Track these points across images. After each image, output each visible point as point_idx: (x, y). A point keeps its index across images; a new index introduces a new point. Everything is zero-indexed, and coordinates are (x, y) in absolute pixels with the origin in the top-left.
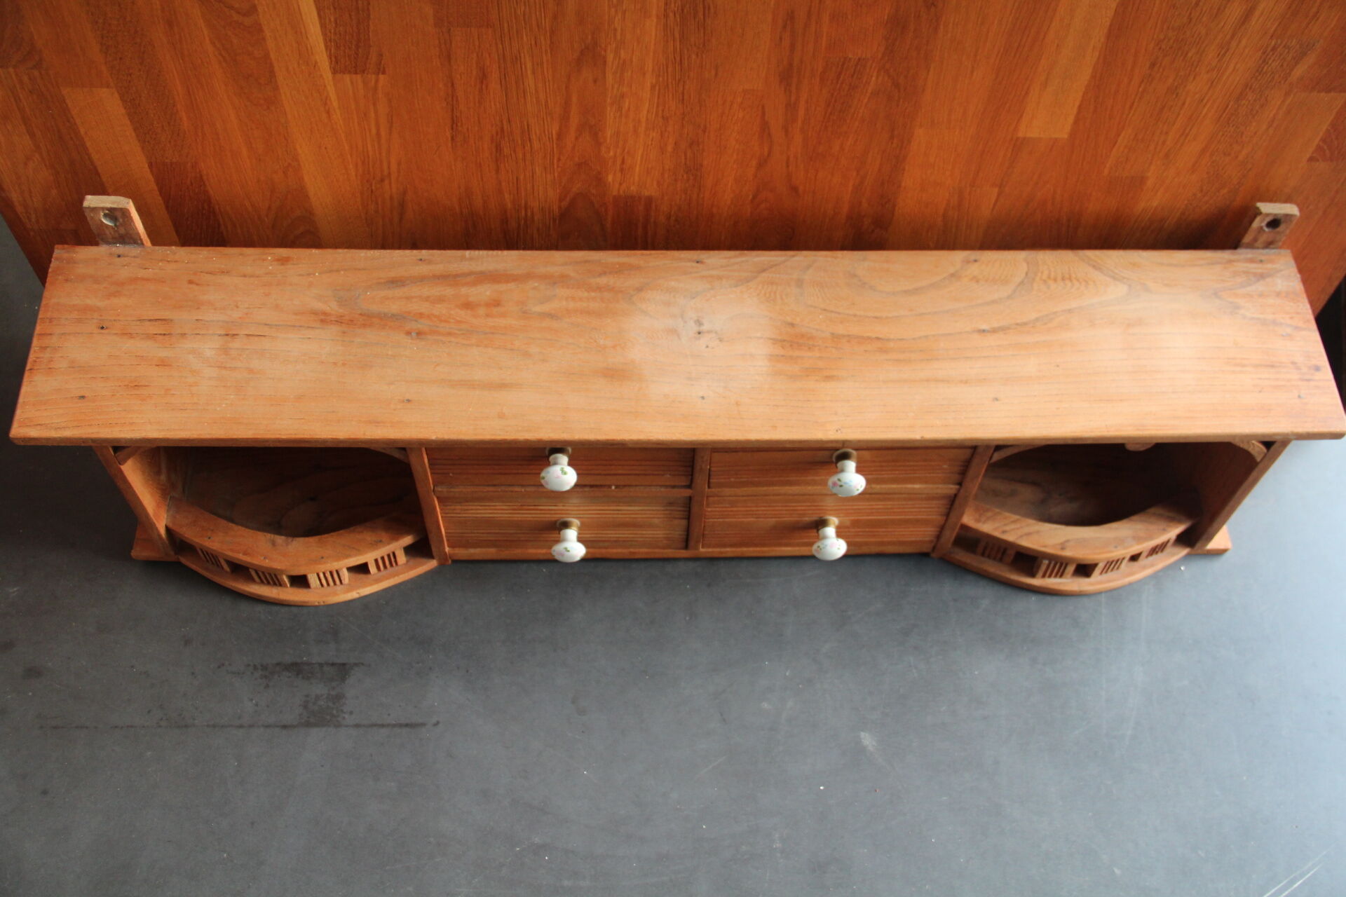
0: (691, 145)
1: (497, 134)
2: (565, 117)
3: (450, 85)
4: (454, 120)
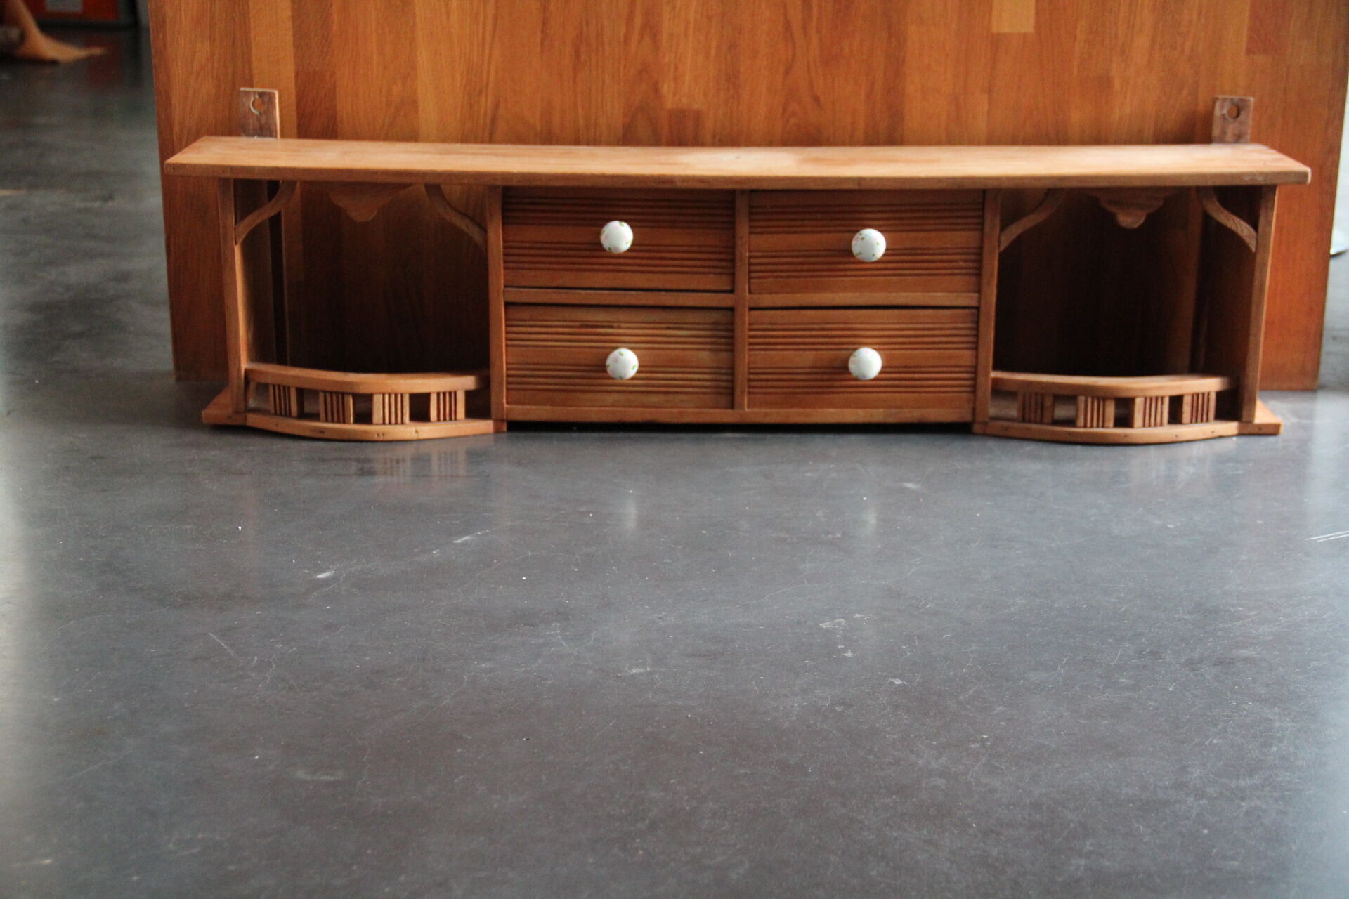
0: (730, 48)
1: (577, 36)
2: (630, 19)
4: (545, 22)
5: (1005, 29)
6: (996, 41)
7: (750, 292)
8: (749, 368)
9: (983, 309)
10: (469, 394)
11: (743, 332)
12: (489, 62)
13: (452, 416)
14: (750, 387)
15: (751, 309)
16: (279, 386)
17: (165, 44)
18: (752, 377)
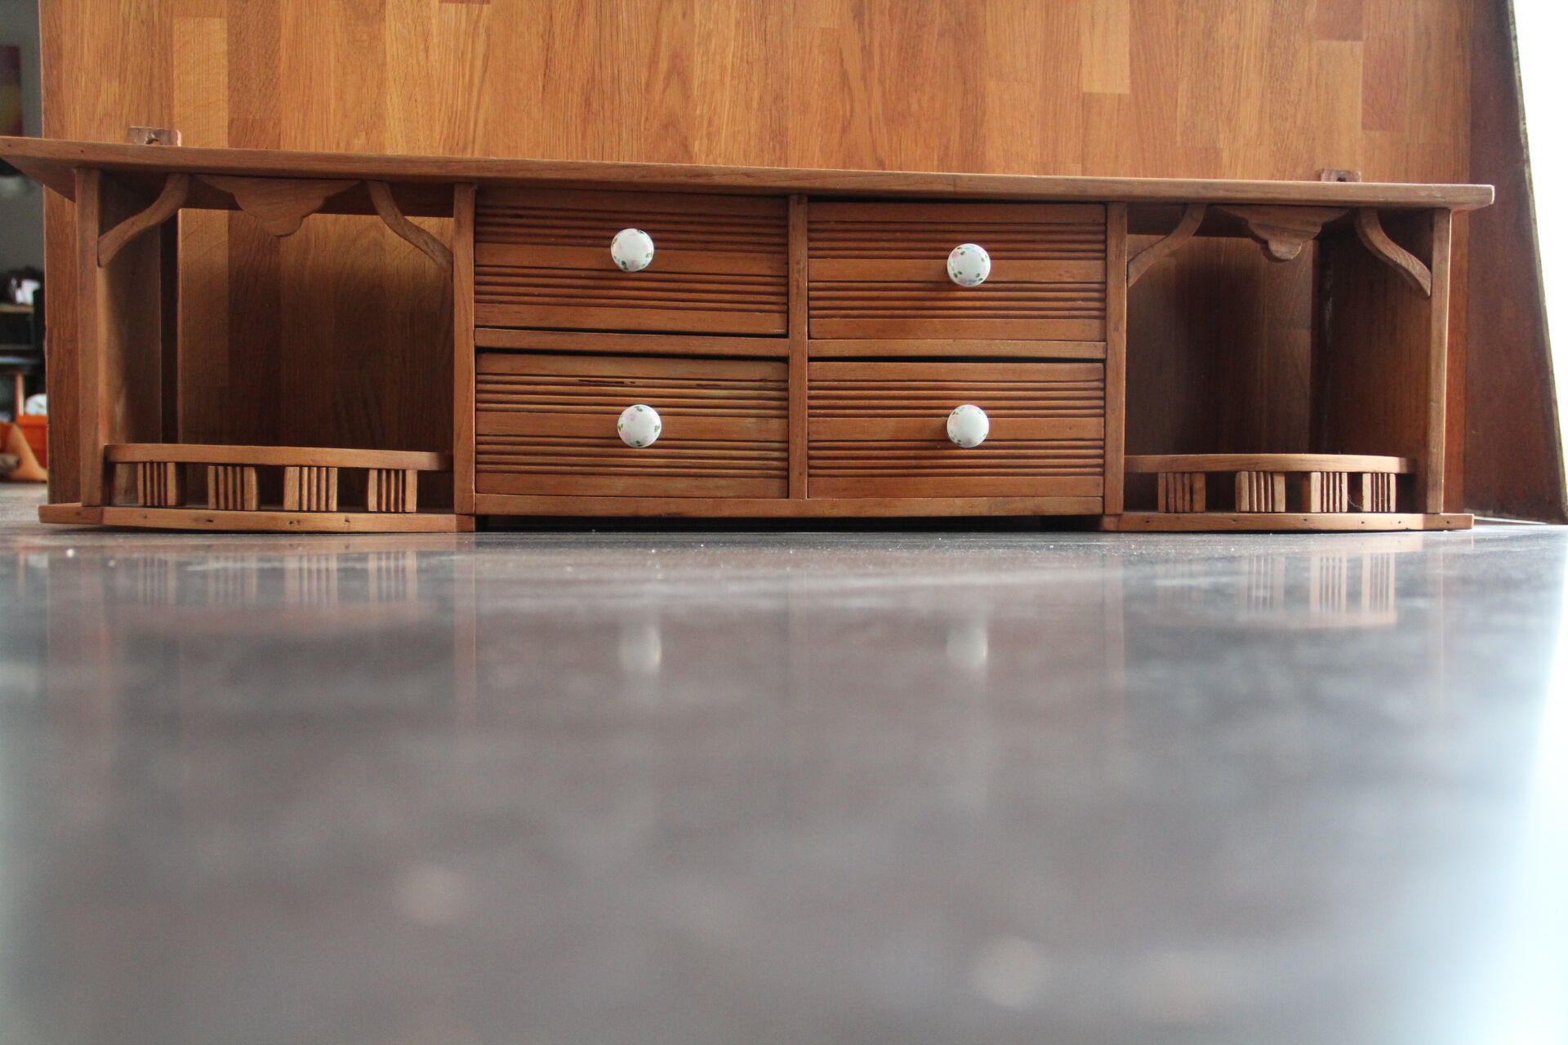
0: (776, 100)
1: (588, 81)
3: (548, 17)
4: (548, 64)
5: (1096, 88)
6: (1087, 102)
7: (810, 338)
8: (809, 441)
9: (1110, 363)
10: (422, 475)
11: (799, 391)
12: (478, 109)
13: (399, 508)
14: (810, 467)
15: (811, 359)
16: (152, 463)
17: (59, 83)
18: (812, 452)
